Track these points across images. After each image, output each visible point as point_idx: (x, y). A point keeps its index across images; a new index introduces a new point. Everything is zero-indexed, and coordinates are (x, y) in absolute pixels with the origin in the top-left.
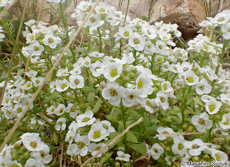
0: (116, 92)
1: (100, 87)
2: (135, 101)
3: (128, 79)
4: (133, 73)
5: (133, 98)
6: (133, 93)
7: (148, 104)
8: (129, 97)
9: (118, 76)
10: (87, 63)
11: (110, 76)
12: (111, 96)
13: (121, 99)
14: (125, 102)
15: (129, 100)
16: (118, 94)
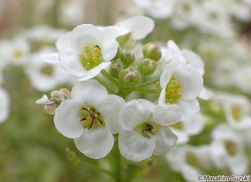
0: (99, 114)
1: (50, 103)
2: (157, 143)
3: (134, 75)
4: (151, 61)
5: (153, 130)
6: (151, 115)
7: (192, 161)
8: (141, 130)
9: (105, 65)
10: (18, 54)
11: (80, 67)
12: (85, 127)
13: (116, 136)
14: (127, 144)
15: (140, 139)
16: (106, 122)
